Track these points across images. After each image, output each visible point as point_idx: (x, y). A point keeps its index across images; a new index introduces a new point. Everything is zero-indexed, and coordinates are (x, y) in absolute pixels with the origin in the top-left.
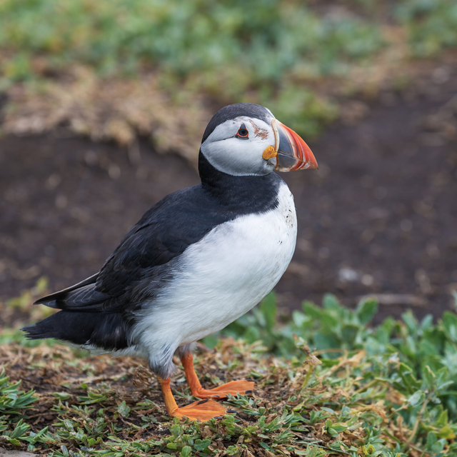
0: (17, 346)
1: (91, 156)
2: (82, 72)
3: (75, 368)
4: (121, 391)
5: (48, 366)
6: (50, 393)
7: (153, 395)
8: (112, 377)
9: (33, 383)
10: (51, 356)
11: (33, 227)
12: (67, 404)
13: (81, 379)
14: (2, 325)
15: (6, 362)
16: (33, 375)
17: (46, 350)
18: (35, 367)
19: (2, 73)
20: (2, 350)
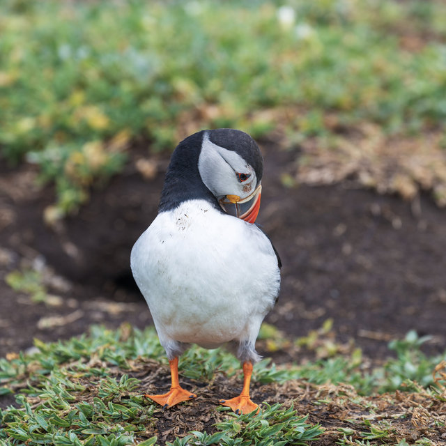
0: (304, 382)
1: (376, 208)
2: (369, 129)
3: (359, 405)
4: (402, 430)
5: (334, 403)
6: (335, 428)
7: (430, 434)
8: (392, 416)
9: (319, 417)
10: (337, 393)
11: (320, 272)
12: (351, 438)
13: (363, 416)
14: (291, 361)
15: (295, 397)
16: (319, 410)
17: (332, 388)
18: (322, 403)
19: (296, 128)
20: (291, 385)
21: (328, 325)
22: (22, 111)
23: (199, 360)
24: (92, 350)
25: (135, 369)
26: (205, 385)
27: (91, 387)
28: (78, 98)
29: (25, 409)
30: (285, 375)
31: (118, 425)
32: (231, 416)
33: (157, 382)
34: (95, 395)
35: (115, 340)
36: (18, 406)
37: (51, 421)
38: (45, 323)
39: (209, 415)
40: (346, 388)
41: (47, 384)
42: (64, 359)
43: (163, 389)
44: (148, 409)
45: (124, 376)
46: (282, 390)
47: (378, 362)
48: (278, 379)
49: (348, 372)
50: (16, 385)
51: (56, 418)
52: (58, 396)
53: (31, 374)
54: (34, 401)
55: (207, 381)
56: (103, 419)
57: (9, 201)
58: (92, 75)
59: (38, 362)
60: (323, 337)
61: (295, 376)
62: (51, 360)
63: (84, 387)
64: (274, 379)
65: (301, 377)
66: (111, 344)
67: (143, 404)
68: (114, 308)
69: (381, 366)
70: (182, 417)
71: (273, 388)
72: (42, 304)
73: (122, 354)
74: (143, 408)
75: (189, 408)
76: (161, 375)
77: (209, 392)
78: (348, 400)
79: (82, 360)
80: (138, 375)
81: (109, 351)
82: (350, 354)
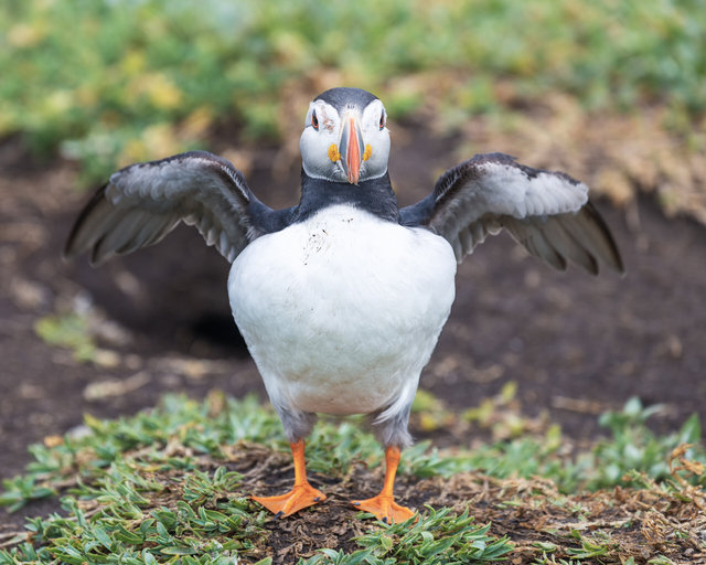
0: (480, 475)
2: (561, 102)
3: (562, 508)
4: (628, 544)
5: (525, 505)
6: (528, 542)
7: (669, 550)
8: (612, 524)
9: (505, 527)
10: (529, 491)
11: (495, 312)
12: (553, 557)
13: (570, 525)
14: (456, 444)
15: (470, 496)
16: (505, 516)
17: (522, 484)
18: (508, 505)
19: (454, 102)
20: (462, 480)
21: (509, 392)
22: (53, 82)
23: (327, 445)
24: (170, 431)
25: (233, 457)
26: (337, 481)
27: (172, 486)
28: (134, 62)
29: (76, 518)
30: (452, 465)
31: (213, 540)
32: (378, 525)
33: (266, 477)
34: (179, 498)
35: (202, 416)
36: (65, 514)
37: (116, 535)
38: (96, 391)
39: (345, 524)
40: (543, 484)
41: (106, 482)
42: (130, 445)
43: (276, 488)
44: (256, 517)
45: (220, 469)
46: (448, 488)
47: (584, 444)
48: (442, 470)
49: (542, 459)
50: (61, 482)
51: (123, 531)
52: (125, 499)
53: (81, 468)
54: (89, 506)
55: (341, 476)
56: (190, 531)
57: (37, 214)
58: (155, 29)
59: (91, 450)
60: (502, 408)
61: (466, 467)
62: (112, 446)
63: (161, 486)
64: (436, 471)
65: (476, 468)
66: (198, 421)
67: (248, 510)
68: (195, 368)
69: (587, 449)
70: (305, 527)
71: (436, 484)
72: (89, 364)
73: (214, 436)
74: (249, 516)
75: (316, 514)
76: (272, 467)
77: (343, 492)
78: (547, 502)
79: (157, 445)
80: (238, 467)
81: (195, 432)
82: (543, 432)
